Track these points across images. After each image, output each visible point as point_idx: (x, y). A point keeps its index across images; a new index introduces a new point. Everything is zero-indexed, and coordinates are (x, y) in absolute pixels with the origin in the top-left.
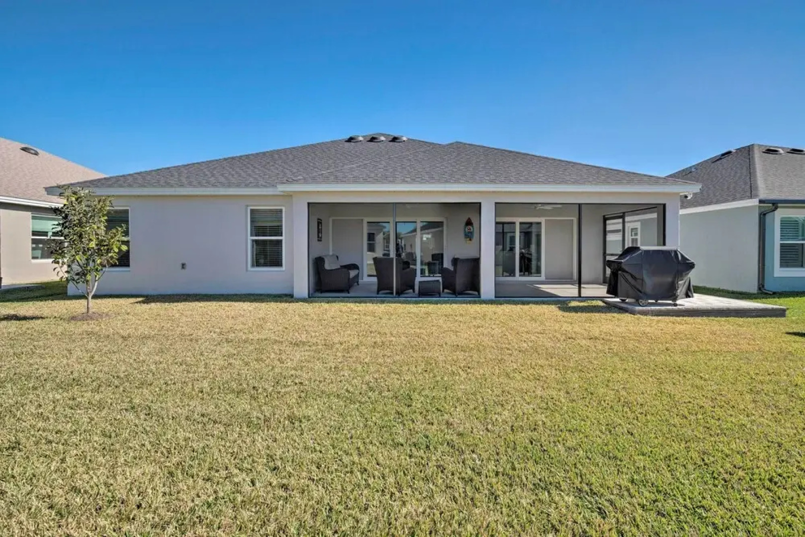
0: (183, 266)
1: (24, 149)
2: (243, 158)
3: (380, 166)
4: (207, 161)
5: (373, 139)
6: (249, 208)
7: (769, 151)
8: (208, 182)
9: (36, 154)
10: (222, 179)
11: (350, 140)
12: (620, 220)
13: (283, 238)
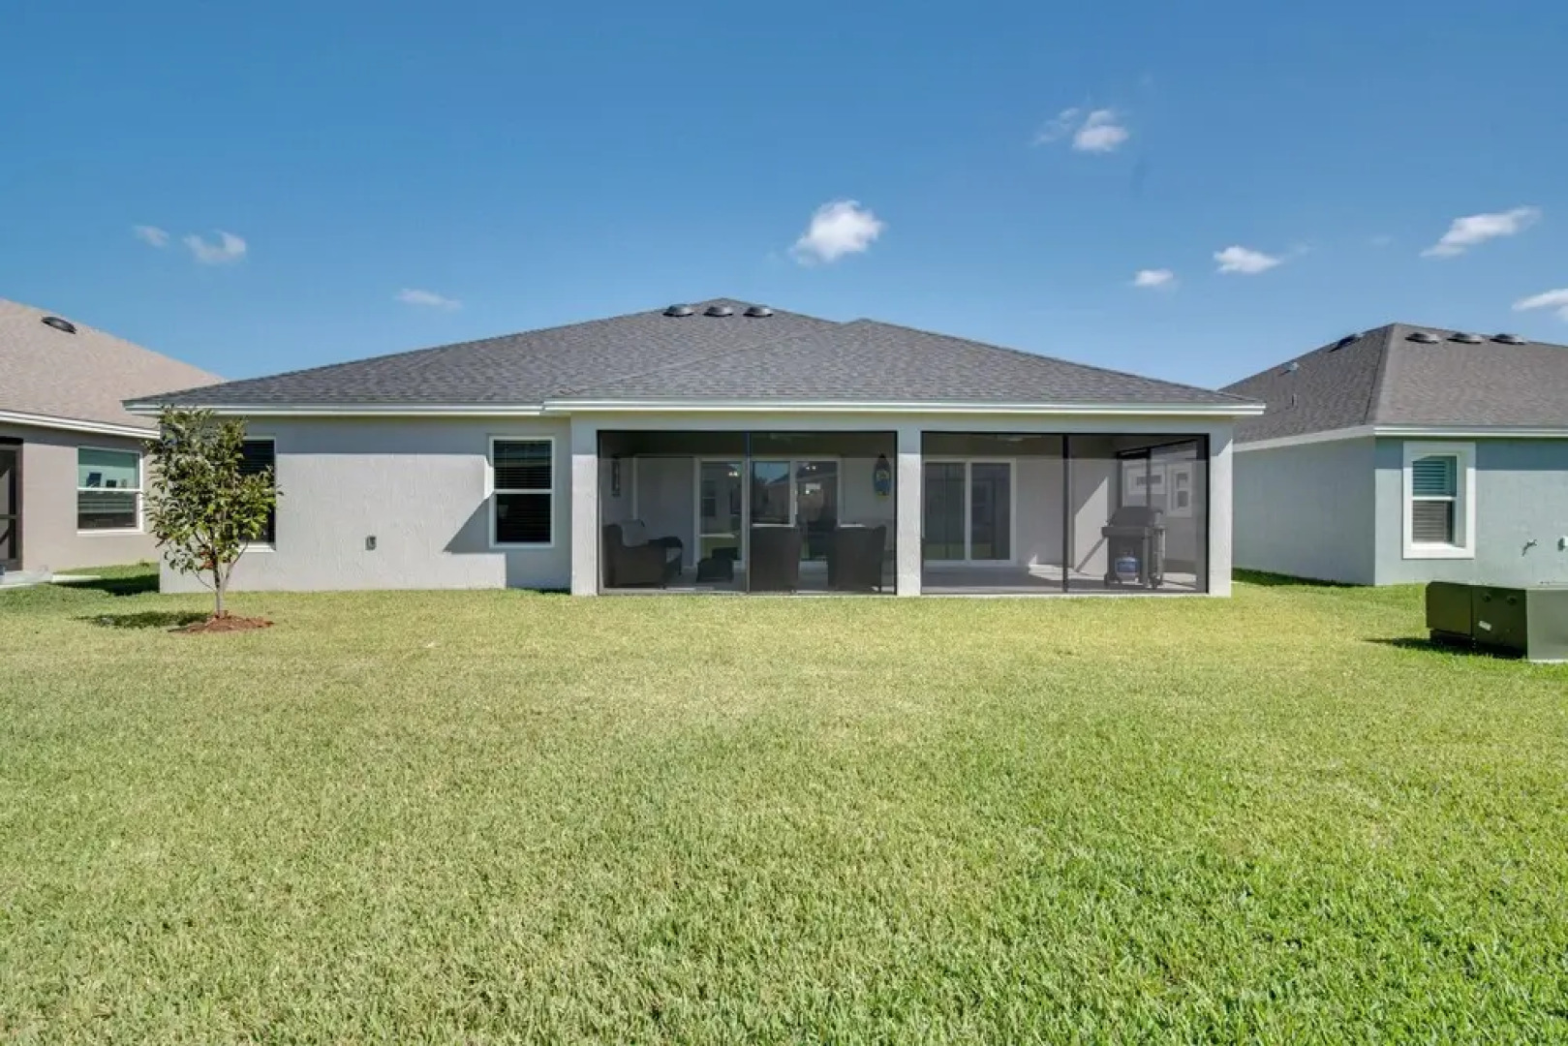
0: (371, 542)
1: (48, 321)
2: (476, 347)
3: (723, 366)
4: (411, 353)
5: (712, 312)
6: (492, 440)
7: (1416, 338)
8: (418, 393)
9: (70, 329)
10: (443, 388)
11: (671, 312)
12: (1144, 461)
13: (551, 491)
